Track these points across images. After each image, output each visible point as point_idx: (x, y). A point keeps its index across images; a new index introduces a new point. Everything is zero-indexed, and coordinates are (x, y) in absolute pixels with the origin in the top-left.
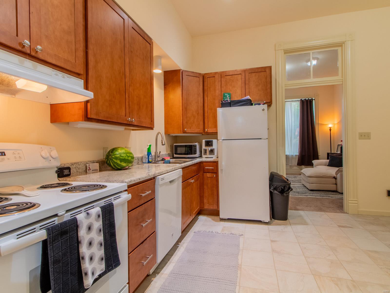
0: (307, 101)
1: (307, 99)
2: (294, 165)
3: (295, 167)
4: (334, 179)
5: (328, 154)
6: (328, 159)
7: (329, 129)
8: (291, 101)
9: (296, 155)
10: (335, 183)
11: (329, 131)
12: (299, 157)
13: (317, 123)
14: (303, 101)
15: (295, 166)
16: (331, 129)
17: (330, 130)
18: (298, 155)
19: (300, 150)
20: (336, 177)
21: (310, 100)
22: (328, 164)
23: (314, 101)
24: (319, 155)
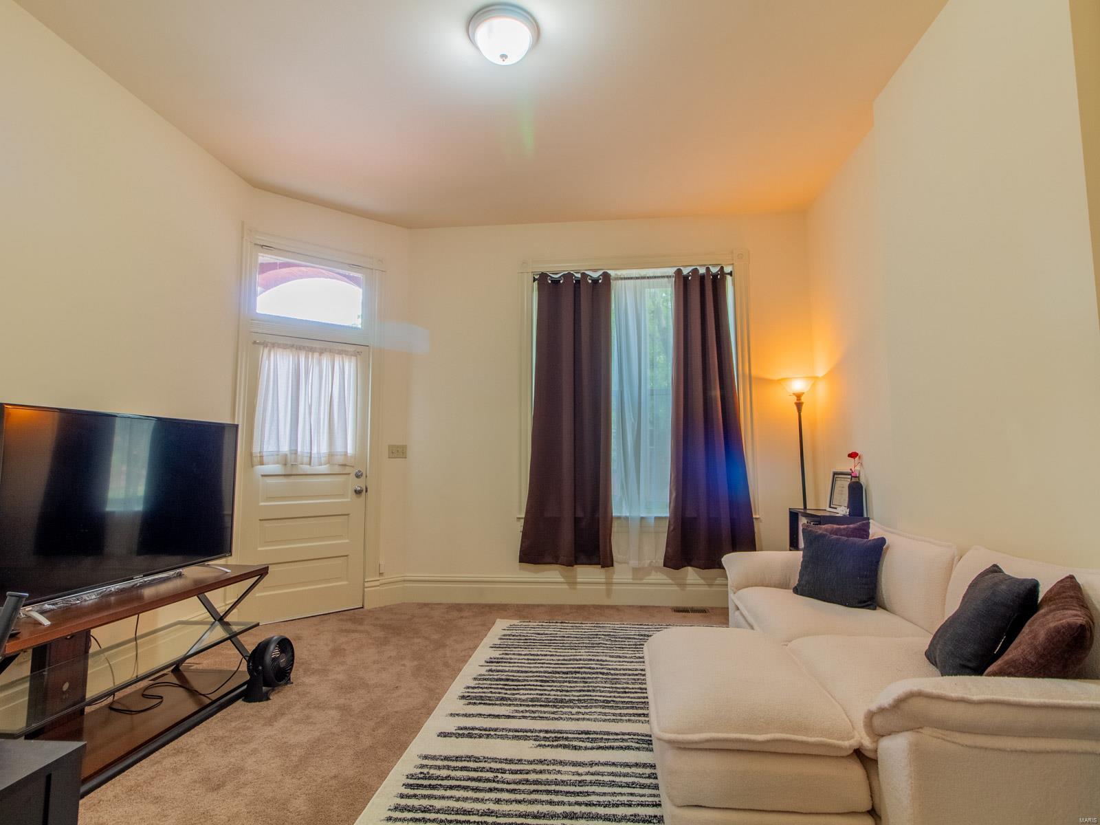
0: (702, 277)
1: (702, 271)
2: (650, 564)
3: (653, 573)
4: (856, 771)
5: (794, 516)
6: (794, 545)
7: (794, 399)
8: (637, 278)
9: (658, 519)
10: (867, 806)
11: (795, 408)
12: (672, 528)
13: (744, 374)
14: (686, 278)
15: (657, 569)
16: (803, 399)
17: (799, 406)
18: (665, 518)
19: (674, 495)
20: (876, 751)
21: (715, 276)
22: (795, 581)
23: (729, 278)
24: (754, 516)
